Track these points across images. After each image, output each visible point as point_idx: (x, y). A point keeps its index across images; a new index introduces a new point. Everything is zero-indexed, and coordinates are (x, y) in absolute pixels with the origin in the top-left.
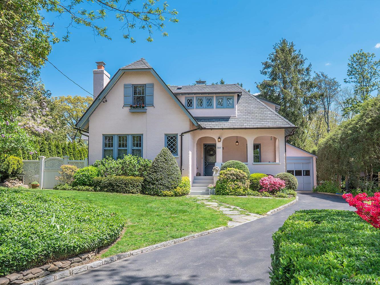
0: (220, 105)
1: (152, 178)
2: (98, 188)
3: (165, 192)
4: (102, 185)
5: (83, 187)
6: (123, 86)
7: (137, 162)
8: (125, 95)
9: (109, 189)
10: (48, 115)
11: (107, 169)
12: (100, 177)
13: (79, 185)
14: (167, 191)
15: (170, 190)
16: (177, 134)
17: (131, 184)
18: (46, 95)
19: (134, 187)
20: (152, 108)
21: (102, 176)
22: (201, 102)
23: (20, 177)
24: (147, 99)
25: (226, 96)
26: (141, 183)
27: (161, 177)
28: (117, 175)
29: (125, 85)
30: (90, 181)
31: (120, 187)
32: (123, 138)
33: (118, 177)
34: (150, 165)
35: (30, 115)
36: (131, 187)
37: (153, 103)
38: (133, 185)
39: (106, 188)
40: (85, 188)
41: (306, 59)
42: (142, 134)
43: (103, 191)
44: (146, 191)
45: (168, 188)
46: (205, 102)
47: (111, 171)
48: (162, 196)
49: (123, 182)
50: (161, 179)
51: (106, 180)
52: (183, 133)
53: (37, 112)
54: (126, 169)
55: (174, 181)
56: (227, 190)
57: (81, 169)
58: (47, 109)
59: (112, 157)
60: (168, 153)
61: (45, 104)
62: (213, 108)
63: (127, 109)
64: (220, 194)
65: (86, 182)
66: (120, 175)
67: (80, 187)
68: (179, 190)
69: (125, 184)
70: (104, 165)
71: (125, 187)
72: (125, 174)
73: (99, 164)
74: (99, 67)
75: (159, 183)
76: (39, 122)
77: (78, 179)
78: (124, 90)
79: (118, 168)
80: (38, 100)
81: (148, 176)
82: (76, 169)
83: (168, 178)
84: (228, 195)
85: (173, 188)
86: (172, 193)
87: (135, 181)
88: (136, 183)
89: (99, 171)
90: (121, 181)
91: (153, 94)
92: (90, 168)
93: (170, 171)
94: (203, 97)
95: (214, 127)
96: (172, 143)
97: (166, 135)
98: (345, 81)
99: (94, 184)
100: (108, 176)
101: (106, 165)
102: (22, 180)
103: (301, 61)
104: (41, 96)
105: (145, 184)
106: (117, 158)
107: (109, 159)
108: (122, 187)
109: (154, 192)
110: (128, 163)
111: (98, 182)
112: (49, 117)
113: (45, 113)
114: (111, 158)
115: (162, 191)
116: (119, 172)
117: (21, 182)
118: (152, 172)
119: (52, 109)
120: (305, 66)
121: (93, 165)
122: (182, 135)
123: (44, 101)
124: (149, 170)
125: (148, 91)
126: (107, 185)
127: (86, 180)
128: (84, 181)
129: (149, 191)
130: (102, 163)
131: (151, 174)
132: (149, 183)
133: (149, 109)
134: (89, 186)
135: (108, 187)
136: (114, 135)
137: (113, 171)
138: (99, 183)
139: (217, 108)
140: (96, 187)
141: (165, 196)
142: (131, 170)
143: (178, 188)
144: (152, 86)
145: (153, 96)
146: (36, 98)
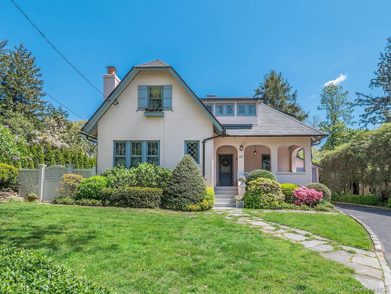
0: (241, 112)
1: (173, 190)
2: (108, 202)
3: (190, 207)
4: (112, 198)
5: (88, 200)
6: (137, 87)
7: (154, 171)
8: (139, 98)
9: (121, 203)
10: (65, 132)
11: (118, 179)
12: (110, 188)
13: (83, 198)
14: (192, 205)
15: (195, 204)
16: (198, 141)
17: (148, 197)
18: (64, 116)
19: (152, 201)
20: (171, 112)
21: (112, 187)
22: (221, 109)
23: (15, 187)
24: (165, 103)
25: (248, 104)
26: (160, 195)
27: (185, 188)
28: (130, 186)
29: (139, 86)
30: (97, 193)
31: (135, 200)
32: (136, 145)
33: (132, 188)
34: (170, 174)
35: (49, 131)
36: (149, 200)
37: (171, 106)
38: (151, 198)
39: (118, 202)
40: (90, 202)
41: (292, 87)
42: (159, 141)
43: (113, 206)
44: (167, 205)
45: (193, 201)
46: (225, 109)
47: (124, 181)
48: (186, 211)
49: (139, 195)
50: (185, 191)
51: (117, 192)
52: (205, 140)
53: (56, 129)
54: (141, 179)
55: (200, 193)
56: (261, 202)
57: (87, 179)
58: (64, 127)
59: (125, 165)
60: (192, 161)
61: (63, 123)
62: (234, 115)
63: (142, 113)
64: (252, 208)
65: (92, 194)
66: (134, 186)
67: (84, 201)
68: (205, 203)
69: (141, 197)
70: (115, 174)
71: (141, 200)
72: (140, 184)
73: (109, 173)
74: (110, 72)
75: (182, 195)
76: (57, 138)
77: (82, 191)
78: (138, 92)
79: (131, 178)
80: (55, 119)
81: (168, 187)
82: (80, 179)
83: (193, 190)
84: (263, 208)
85: (199, 201)
86: (199, 207)
87: (153, 193)
88: (155, 195)
89: (109, 181)
90: (136, 193)
91: (172, 97)
92: (98, 177)
93: (194, 181)
94: (223, 104)
95: (237, 135)
96: (192, 150)
97: (186, 141)
98: (318, 108)
99: (102, 197)
100: (120, 188)
101: (118, 175)
102: (17, 191)
103: (288, 89)
104: (58, 116)
105: (165, 197)
106: (130, 166)
107: (121, 168)
108: (137, 200)
109: (177, 207)
110: (144, 172)
111: (107, 194)
112: (66, 133)
113: (63, 130)
114: (123, 167)
115: (186, 205)
116: (133, 182)
117: (16, 193)
118: (173, 183)
119: (69, 127)
120: (291, 93)
121: (102, 175)
122: (204, 142)
123: (61, 120)
124: (169, 180)
125: (165, 93)
126: (119, 198)
127: (93, 192)
128: (89, 193)
129: (170, 205)
130: (113, 172)
131: (172, 185)
132: (171, 195)
133: (167, 113)
134: (96, 199)
135: (120, 200)
136: (127, 141)
137: (126, 181)
138: (108, 196)
139: (238, 115)
140: (104, 200)
141: (191, 210)
142: (147, 180)
143: (205, 201)
144: (170, 88)
145: (171, 98)
146: (55, 118)
